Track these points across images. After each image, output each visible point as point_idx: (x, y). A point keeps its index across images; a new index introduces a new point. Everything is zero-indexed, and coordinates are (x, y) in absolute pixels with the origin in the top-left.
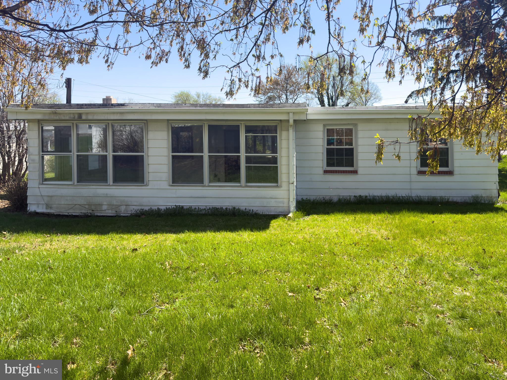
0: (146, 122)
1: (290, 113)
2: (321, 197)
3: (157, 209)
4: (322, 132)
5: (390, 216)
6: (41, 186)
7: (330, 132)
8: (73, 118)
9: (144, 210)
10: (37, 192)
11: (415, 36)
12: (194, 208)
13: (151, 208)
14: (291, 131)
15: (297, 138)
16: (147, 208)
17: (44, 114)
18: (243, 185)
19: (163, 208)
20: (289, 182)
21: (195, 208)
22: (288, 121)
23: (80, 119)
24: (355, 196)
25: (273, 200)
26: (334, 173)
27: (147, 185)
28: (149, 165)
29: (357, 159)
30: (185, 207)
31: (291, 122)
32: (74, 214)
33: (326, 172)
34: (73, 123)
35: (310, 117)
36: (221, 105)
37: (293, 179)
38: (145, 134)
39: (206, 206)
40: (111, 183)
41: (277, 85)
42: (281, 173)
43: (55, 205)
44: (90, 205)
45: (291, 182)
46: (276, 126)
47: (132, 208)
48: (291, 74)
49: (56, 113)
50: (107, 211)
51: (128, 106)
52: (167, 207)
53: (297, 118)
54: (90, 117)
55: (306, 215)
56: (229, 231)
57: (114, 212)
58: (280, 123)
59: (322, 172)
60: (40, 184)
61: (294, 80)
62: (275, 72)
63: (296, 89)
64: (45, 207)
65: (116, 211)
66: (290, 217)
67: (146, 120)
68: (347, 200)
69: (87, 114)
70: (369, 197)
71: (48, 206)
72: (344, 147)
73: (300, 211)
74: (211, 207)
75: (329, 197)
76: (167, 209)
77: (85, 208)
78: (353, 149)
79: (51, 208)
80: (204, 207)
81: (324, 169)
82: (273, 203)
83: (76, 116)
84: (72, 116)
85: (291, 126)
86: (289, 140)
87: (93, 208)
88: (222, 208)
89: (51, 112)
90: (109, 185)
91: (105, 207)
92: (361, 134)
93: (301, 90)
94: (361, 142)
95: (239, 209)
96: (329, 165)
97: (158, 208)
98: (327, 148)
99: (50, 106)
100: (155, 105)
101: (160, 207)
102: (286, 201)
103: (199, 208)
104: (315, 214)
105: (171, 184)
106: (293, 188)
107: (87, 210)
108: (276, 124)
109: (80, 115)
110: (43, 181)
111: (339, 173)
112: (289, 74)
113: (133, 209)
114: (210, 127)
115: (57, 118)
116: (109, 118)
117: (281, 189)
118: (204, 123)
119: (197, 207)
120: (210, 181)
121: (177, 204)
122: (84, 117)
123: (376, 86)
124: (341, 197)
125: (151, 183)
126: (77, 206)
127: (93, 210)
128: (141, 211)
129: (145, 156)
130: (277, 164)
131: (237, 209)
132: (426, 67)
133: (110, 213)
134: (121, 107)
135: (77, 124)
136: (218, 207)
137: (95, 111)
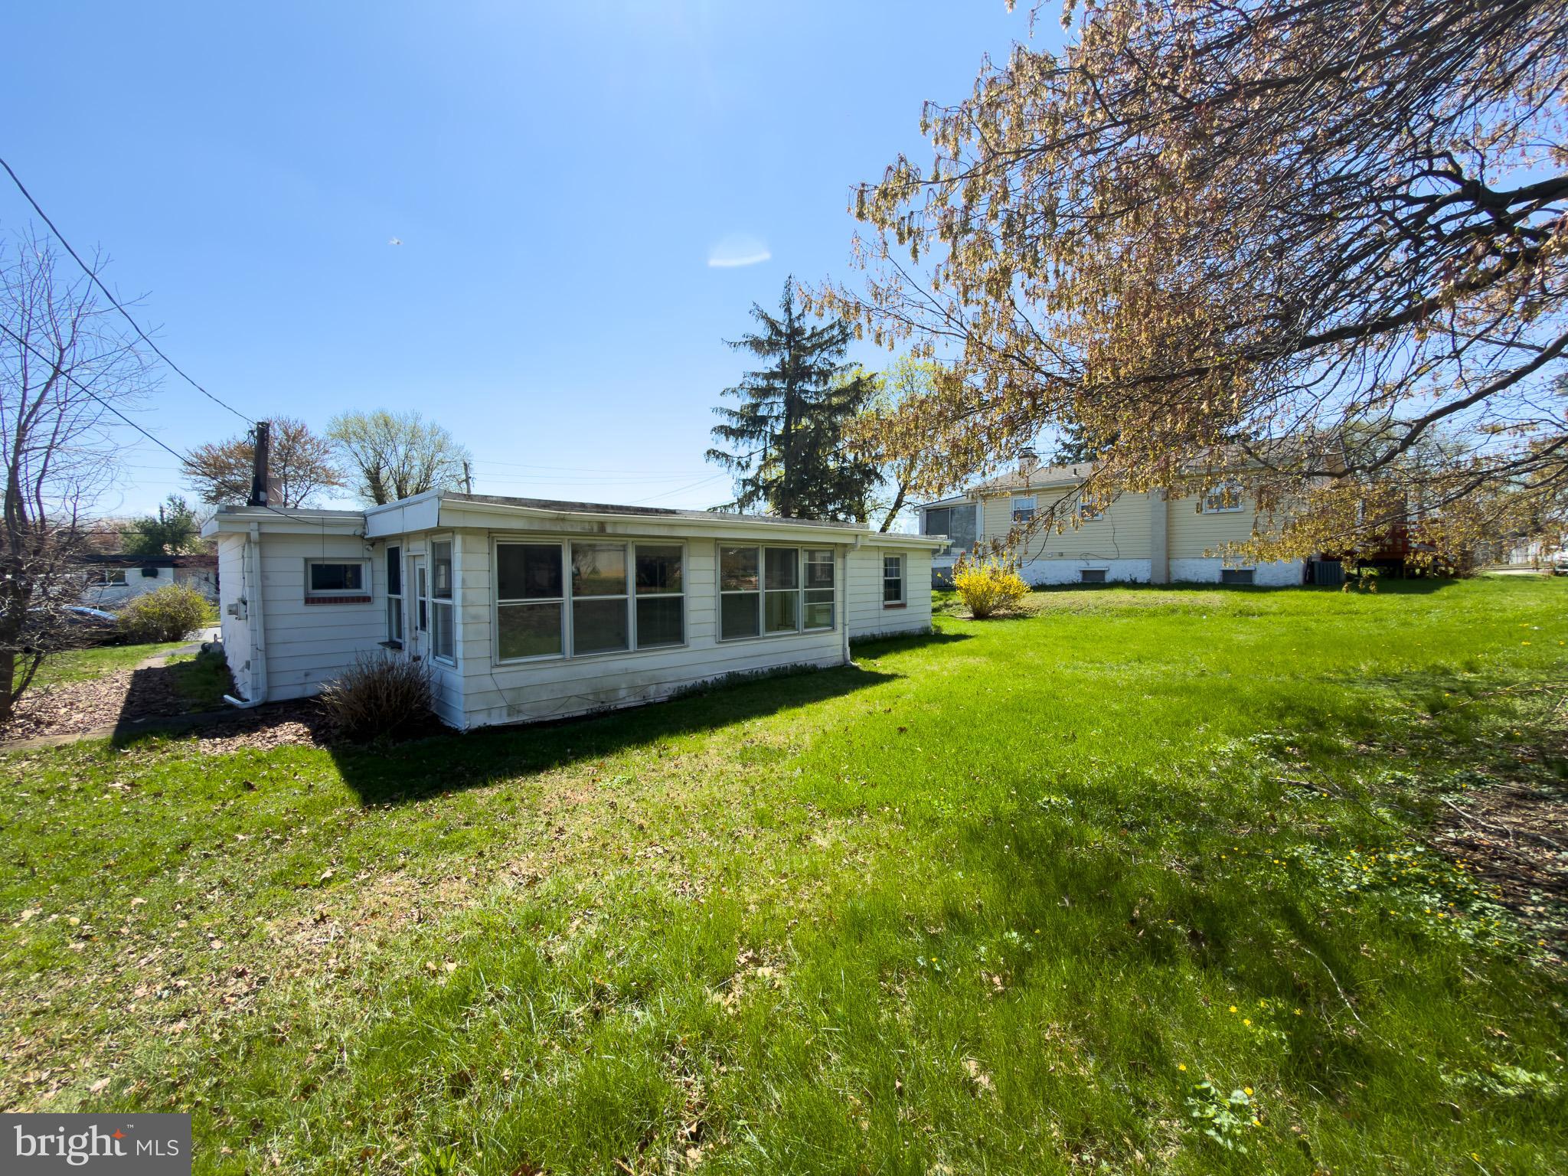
0: (687, 542)
1: (859, 536)
6: (495, 670)
8: (591, 529)
10: (487, 684)
16: (689, 684)
19: (709, 680)
25: (829, 649)
27: (688, 646)
34: (564, 540)
38: (685, 562)
40: (634, 648)
42: (837, 613)
43: (527, 706)
44: (596, 693)
46: (832, 552)
47: (667, 686)
54: (620, 530)
57: (640, 698)
60: (493, 666)
64: (505, 712)
69: (615, 523)
71: (512, 709)
77: (589, 700)
78: (901, 580)
79: (519, 712)
82: (829, 652)
83: (596, 527)
84: (587, 526)
87: (603, 697)
90: (631, 652)
91: (622, 693)
94: (910, 571)
96: (886, 598)
105: (720, 640)
106: (847, 631)
107: (592, 704)
108: (832, 549)
109: (602, 525)
110: (499, 660)
113: (670, 688)
114: (770, 553)
117: (837, 632)
118: (756, 546)
120: (766, 631)
122: (609, 530)
125: (694, 641)
126: (573, 700)
127: (602, 703)
129: (685, 598)
130: (833, 600)
133: (632, 701)
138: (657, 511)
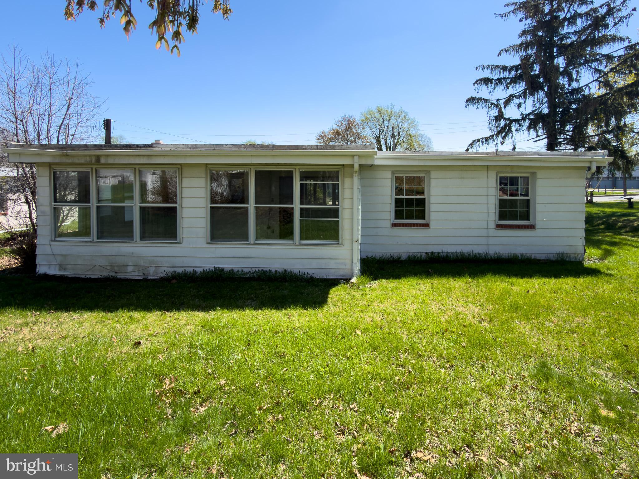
0: (180, 167)
1: (355, 157)
2: (388, 254)
3: (192, 271)
4: (390, 180)
5: (473, 282)
6: (53, 243)
7: (399, 180)
8: (90, 161)
9: (177, 273)
10: (48, 250)
11: (478, 84)
12: (236, 271)
13: (185, 270)
14: (356, 178)
15: (363, 186)
16: (180, 270)
17: (54, 156)
18: (297, 243)
19: (199, 270)
20: (352, 239)
21: (238, 271)
22: (352, 166)
23: (97, 164)
24: (426, 253)
25: (333, 261)
26: (403, 226)
27: (180, 243)
28: (184, 219)
29: (429, 211)
30: (226, 270)
31: (356, 167)
32: (92, 277)
33: (394, 225)
34: (92, 168)
35: (378, 163)
36: (270, 146)
37: (358, 235)
38: (179, 182)
39: (251, 268)
40: (138, 240)
41: (338, 135)
42: (343, 229)
43: (70, 266)
44: (112, 266)
45: (355, 239)
46: (338, 173)
47: (163, 269)
48: (352, 125)
49: (67, 155)
50: (133, 274)
51: (157, 147)
52: (205, 269)
53: (363, 162)
54: (110, 161)
55: (373, 280)
56: (275, 309)
57: (141, 274)
58: (342, 169)
59: (389, 225)
60: (51, 240)
61: (354, 130)
62: (336, 123)
63: (357, 139)
64: (57, 267)
65: (144, 274)
66: (353, 283)
67: (180, 164)
68: (418, 257)
69: (107, 156)
70: (442, 255)
71: (61, 267)
72: (415, 197)
73: (366, 275)
74: (257, 269)
75: (398, 254)
76: (204, 271)
77: (107, 269)
78: (424, 199)
79: (65, 269)
80: (249, 270)
81: (392, 222)
82: (332, 265)
83: (94, 160)
84: (88, 159)
85: (356, 172)
86: (353, 188)
87: (116, 269)
88: (270, 271)
89: (61, 153)
90: (135, 242)
91: (130, 269)
92: (433, 183)
93: (361, 140)
94: (433, 191)
95: (291, 272)
96: (397, 217)
97: (194, 270)
98: (396, 199)
99: (62, 146)
100: (190, 146)
101: (196, 269)
102: (348, 262)
103: (242, 270)
104: (382, 278)
105: (209, 241)
106: (357, 248)
107: (109, 272)
108: (337, 170)
109: (98, 158)
110: (55, 237)
111: (408, 226)
112: (349, 125)
113: (164, 271)
115: (70, 161)
116: (133, 162)
117: (343, 248)
118: (250, 168)
119: (240, 270)
120: (257, 238)
121: (216, 266)
122: (103, 161)
123: (429, 138)
124: (411, 254)
125: (185, 240)
126: (97, 267)
127: (116, 272)
128: (173, 273)
129: (178, 208)
130: (338, 217)
131: (289, 272)
132: (489, 116)
133: (137, 275)
134: (148, 148)
135: (97, 169)
136: (265, 270)
137: (117, 153)
138: (138, 146)
